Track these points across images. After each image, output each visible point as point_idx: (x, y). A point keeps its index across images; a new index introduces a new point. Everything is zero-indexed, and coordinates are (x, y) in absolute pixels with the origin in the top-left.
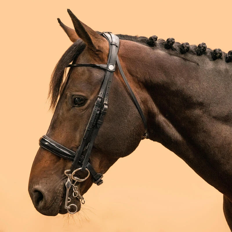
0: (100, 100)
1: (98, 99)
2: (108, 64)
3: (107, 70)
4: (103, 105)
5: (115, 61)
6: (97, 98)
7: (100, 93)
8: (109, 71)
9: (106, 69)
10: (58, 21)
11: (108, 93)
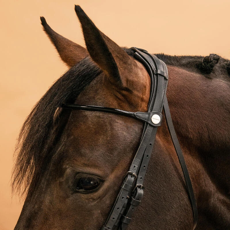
0: (133, 179)
1: (129, 177)
2: (149, 112)
3: (147, 123)
4: (136, 190)
5: (162, 108)
6: (127, 176)
7: (133, 165)
8: (150, 125)
9: (145, 121)
10: (40, 21)
11: (144, 167)
